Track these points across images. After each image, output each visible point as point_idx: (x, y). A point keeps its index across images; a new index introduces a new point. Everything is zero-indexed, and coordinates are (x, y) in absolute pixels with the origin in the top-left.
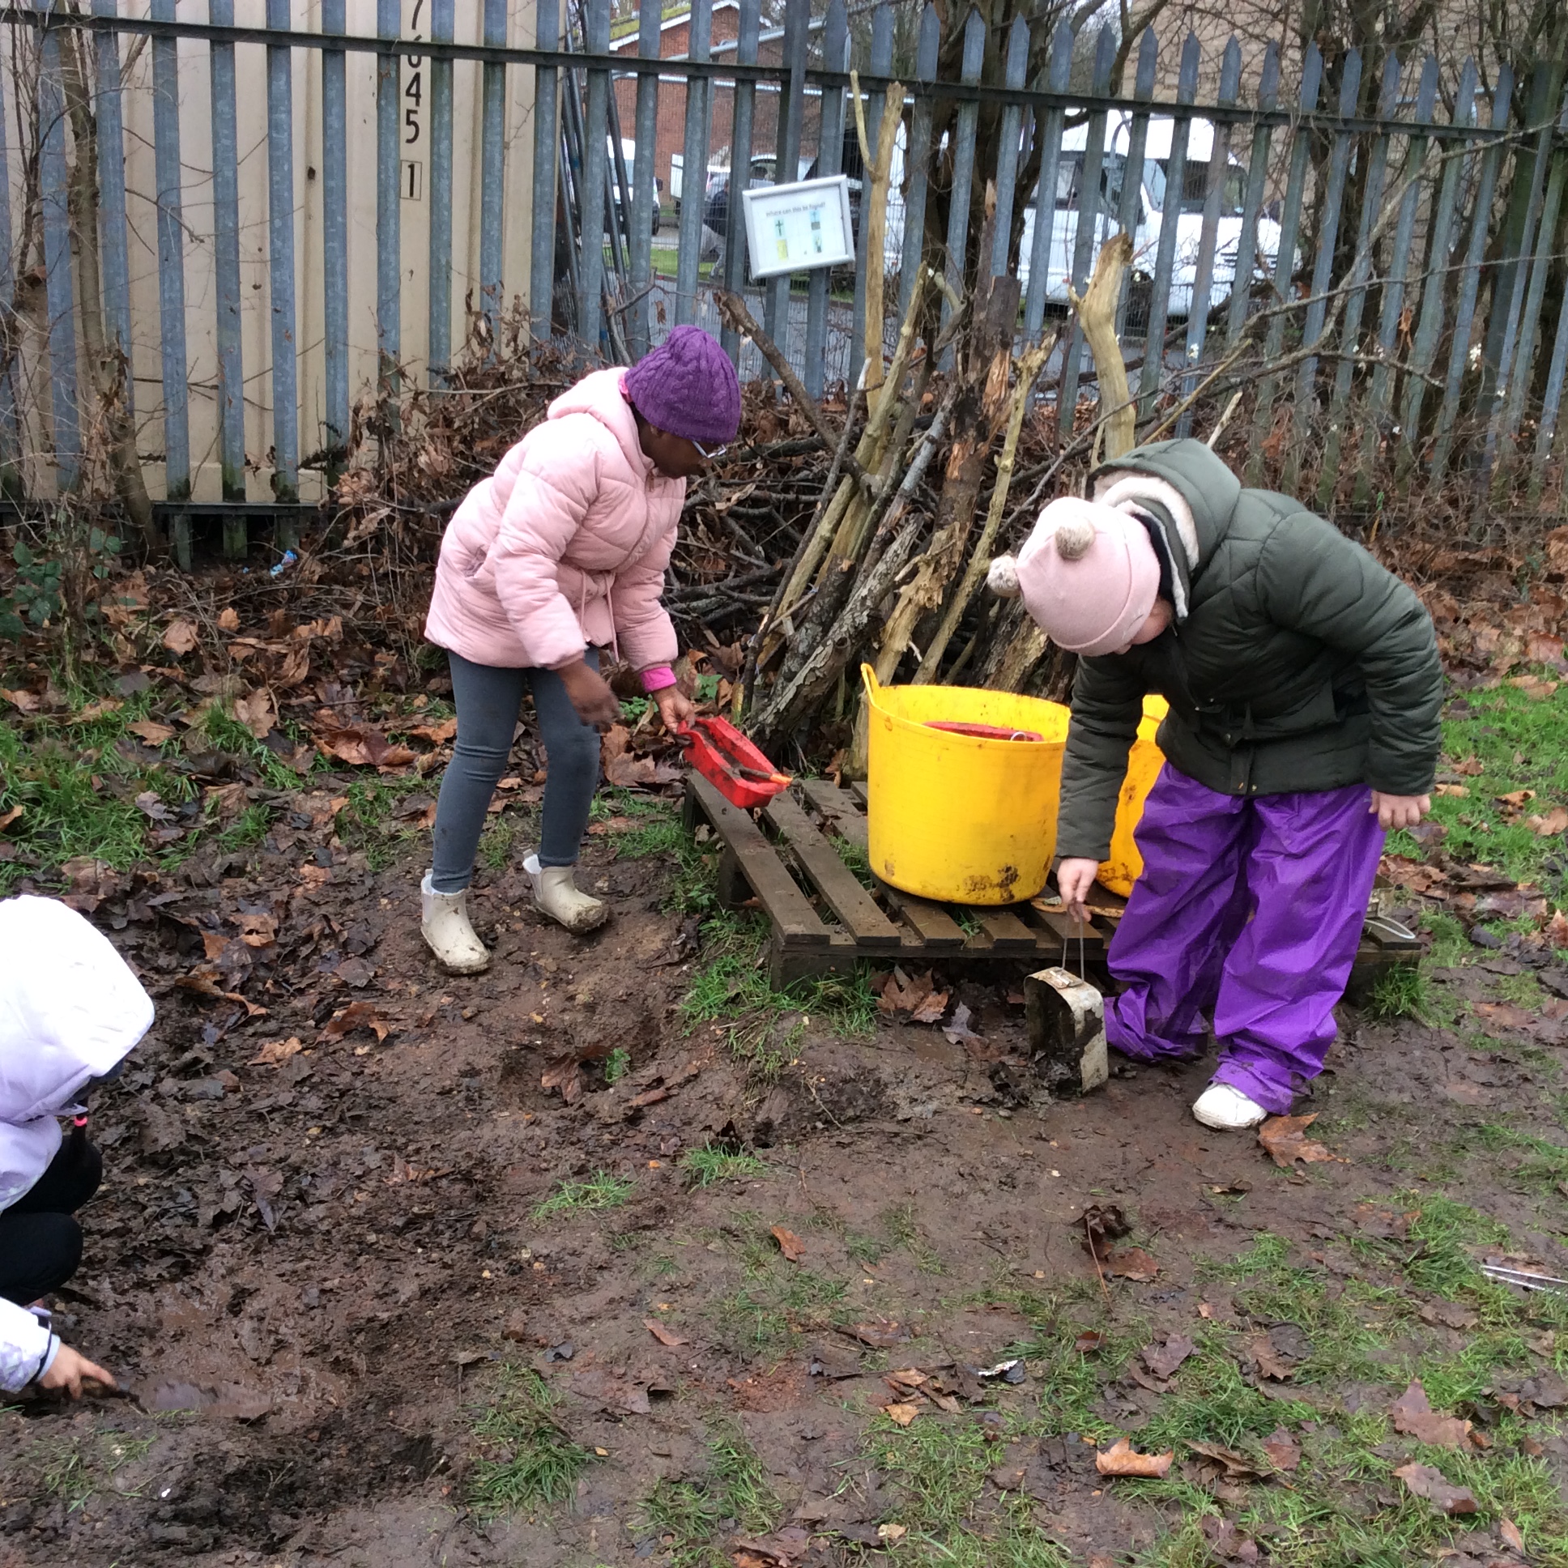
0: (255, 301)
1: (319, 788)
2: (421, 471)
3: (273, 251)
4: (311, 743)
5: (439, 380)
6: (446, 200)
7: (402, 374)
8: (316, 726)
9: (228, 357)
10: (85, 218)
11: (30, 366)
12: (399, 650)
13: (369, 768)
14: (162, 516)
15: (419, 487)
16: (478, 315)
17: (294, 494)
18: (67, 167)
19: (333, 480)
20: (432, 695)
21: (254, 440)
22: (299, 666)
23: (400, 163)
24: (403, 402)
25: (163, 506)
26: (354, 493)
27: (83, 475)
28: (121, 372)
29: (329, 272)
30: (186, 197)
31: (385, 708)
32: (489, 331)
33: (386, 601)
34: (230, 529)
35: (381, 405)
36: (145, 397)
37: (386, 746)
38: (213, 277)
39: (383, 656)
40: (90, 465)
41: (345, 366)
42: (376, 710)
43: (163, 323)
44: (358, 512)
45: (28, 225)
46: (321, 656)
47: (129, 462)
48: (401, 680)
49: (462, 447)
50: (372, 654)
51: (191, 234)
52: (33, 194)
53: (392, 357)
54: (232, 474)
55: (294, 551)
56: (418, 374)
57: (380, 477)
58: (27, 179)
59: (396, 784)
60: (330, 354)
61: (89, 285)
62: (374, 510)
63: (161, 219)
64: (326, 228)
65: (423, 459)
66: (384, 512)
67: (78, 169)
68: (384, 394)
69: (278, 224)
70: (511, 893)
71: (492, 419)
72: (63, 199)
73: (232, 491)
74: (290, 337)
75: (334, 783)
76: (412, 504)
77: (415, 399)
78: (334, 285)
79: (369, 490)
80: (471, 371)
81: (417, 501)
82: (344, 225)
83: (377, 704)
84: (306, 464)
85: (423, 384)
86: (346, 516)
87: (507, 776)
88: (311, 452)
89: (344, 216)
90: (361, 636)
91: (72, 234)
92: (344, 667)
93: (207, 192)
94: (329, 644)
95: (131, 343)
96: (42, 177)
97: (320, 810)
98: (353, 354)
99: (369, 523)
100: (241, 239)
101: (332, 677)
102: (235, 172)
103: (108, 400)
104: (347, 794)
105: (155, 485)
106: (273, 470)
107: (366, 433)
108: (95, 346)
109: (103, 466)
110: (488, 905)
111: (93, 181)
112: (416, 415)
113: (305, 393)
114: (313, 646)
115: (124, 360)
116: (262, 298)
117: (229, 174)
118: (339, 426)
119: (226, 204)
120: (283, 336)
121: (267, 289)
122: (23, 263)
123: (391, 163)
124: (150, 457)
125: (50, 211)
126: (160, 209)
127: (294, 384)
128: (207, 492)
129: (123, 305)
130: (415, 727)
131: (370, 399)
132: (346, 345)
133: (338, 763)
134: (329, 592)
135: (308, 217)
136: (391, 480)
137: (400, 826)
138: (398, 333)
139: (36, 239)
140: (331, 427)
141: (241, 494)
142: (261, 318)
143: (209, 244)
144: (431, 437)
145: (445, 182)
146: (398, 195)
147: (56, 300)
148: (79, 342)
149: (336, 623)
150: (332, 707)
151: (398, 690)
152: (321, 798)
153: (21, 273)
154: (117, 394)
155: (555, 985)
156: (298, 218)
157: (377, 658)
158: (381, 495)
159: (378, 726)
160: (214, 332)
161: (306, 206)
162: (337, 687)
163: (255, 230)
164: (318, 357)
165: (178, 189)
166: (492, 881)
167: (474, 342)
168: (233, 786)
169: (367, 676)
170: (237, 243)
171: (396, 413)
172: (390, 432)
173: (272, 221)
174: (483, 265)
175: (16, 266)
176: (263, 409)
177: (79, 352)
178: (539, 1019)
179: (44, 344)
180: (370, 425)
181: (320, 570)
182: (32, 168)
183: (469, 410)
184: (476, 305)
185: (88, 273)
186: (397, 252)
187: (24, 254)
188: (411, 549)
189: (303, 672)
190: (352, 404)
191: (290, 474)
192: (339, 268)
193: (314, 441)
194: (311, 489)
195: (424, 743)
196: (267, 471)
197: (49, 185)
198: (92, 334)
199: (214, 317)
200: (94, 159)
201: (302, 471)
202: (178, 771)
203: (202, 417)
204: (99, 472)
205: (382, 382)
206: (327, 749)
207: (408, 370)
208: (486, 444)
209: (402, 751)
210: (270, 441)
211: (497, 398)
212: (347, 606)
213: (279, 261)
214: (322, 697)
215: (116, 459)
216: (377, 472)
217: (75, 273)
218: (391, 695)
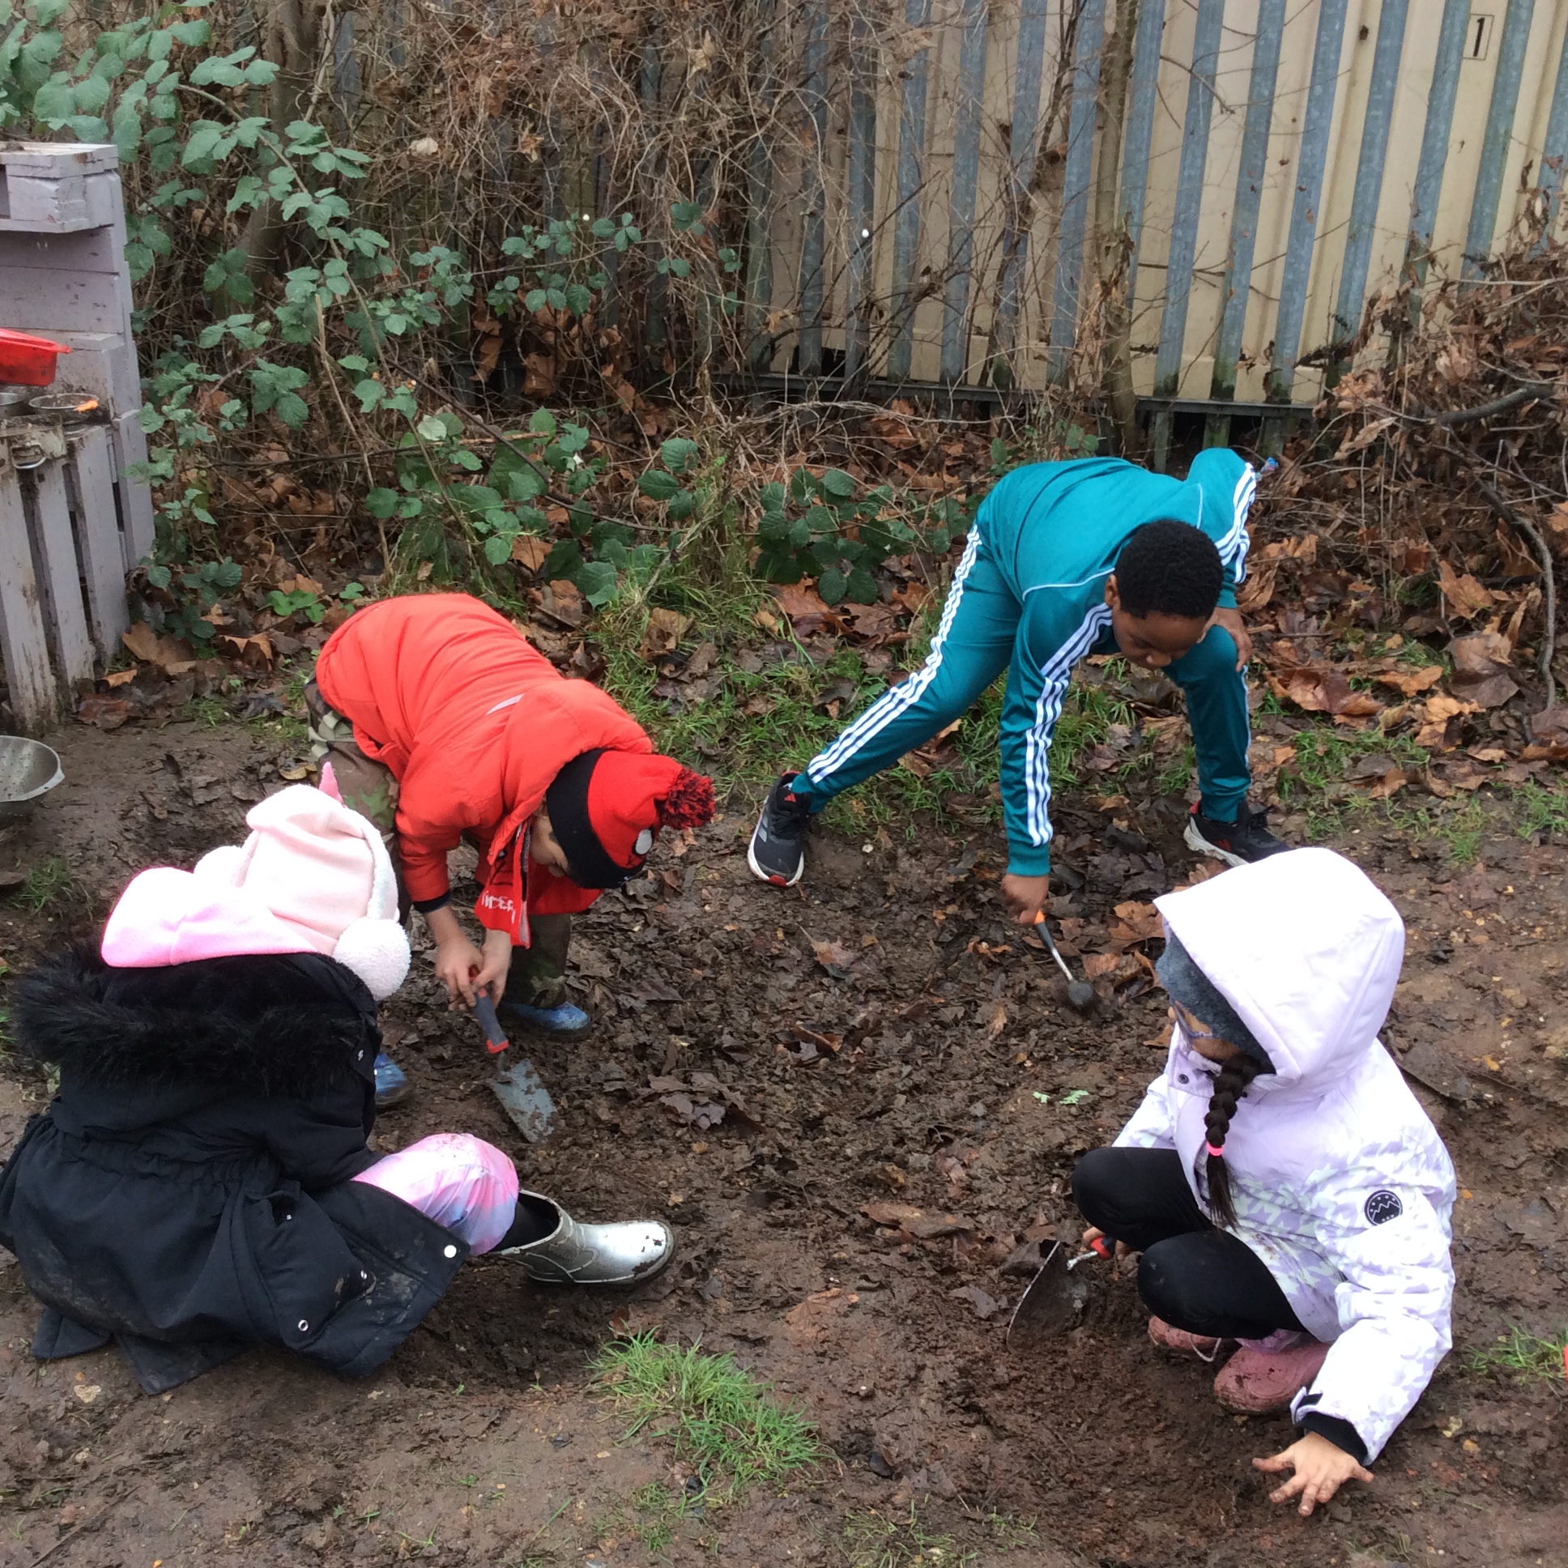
0: (1280, 179)
1: (1263, 733)
2: (1437, 375)
3: (1308, 121)
4: (1263, 679)
5: (1475, 269)
6: (1517, 59)
7: (1432, 260)
8: (1271, 659)
9: (1240, 241)
10: (1115, 88)
11: (1038, 250)
12: (1378, 580)
13: (1325, 716)
14: (1145, 413)
15: (1431, 393)
16: (1535, 193)
17: (1286, 393)
18: (1105, 34)
19: (1332, 380)
20: (1409, 636)
21: (1254, 334)
22: (1262, 589)
23: (1469, 15)
24: (1428, 292)
25: (1148, 401)
26: (1356, 398)
27: (1069, 372)
28: (1125, 258)
29: (1367, 143)
30: (1224, 62)
31: (1352, 646)
32: (1545, 211)
33: (1372, 522)
34: (1212, 430)
35: (1400, 297)
36: (1147, 284)
37: (1346, 693)
38: (1238, 152)
39: (1359, 585)
40: (1076, 359)
41: (1367, 252)
42: (1340, 648)
43: (1178, 203)
44: (1356, 420)
45: (1057, 97)
46: (1287, 580)
47: (1120, 354)
48: (1374, 616)
49: (1490, 348)
50: (1346, 582)
51: (1222, 105)
52: (1065, 63)
53: (1423, 241)
54: (1224, 371)
55: (1277, 459)
56: (1450, 262)
57: (1387, 379)
58: (1063, 47)
59: (1352, 739)
60: (1353, 238)
61: (1109, 161)
62: (1373, 418)
63: (1193, 88)
64: (1371, 93)
65: (1442, 362)
66: (1388, 421)
67: (1115, 35)
68: (1408, 285)
69: (1318, 89)
70: (1475, 895)
71: (1533, 315)
72: (1094, 70)
73: (1221, 389)
74: (1311, 217)
75: (1282, 728)
76: (1421, 414)
77: (1444, 290)
78: (1370, 160)
79: (1373, 394)
80: (1516, 258)
81: (1428, 410)
82: (1393, 91)
83: (1342, 641)
84: (1306, 361)
85: (1454, 273)
86: (1340, 423)
87: (1487, 746)
88: (1313, 347)
89: (1394, 79)
90: (1336, 560)
91: (1098, 104)
92: (1311, 594)
93: (1246, 57)
94: (1299, 566)
95: (1141, 226)
96: (1077, 44)
97: (1262, 759)
98: (1378, 237)
99: (1367, 435)
100: (1276, 109)
101: (1297, 604)
102: (1280, 32)
103: (1106, 289)
104: (1294, 744)
105: (1142, 379)
106: (1268, 368)
107: (1378, 327)
108: (1105, 229)
109: (1091, 362)
110: (1445, 904)
111: (1128, 47)
112: (1442, 311)
113: (1316, 282)
114: (1281, 568)
115: (1128, 245)
116: (1287, 175)
117: (1272, 36)
118: (1349, 319)
119: (1264, 70)
120: (1304, 215)
121: (1294, 167)
122: (1045, 139)
123: (1459, 17)
124: (1143, 349)
125: (1081, 82)
126: (1194, 77)
127: (1307, 272)
128: (1195, 389)
129: (1140, 186)
130: (1383, 672)
131: (1389, 290)
132: (1372, 226)
133: (1289, 705)
134: (1308, 507)
135: (1352, 83)
136: (1401, 383)
137: (1351, 790)
138: (1434, 214)
139: (1063, 111)
140: (1340, 321)
141: (1230, 392)
142: (1282, 197)
143: (1240, 117)
144: (1455, 334)
145: (1519, 37)
146: (1461, 53)
147: (1074, 179)
148: (1089, 224)
149: (1310, 542)
150: (1291, 639)
151: (1370, 627)
152: (1265, 745)
153: (1042, 149)
154: (1116, 282)
155: (1520, 1026)
156: (1341, 83)
157: (1351, 587)
158: (1386, 402)
159: (1341, 667)
160: (1230, 214)
161: (1352, 70)
162: (1300, 616)
163: (1292, 98)
164: (1339, 239)
165: (1216, 54)
166: (1455, 876)
167: (1524, 226)
168: (1172, 719)
169: (1337, 607)
170: (1270, 113)
171: (1417, 306)
172: (1408, 327)
173: (1312, 88)
174: (1549, 133)
175: (1039, 142)
176: (1268, 298)
177: (1088, 234)
178: (1495, 1067)
179: (1055, 225)
180: (1387, 320)
181: (1300, 481)
182: (1069, 35)
183: (1507, 304)
184: (1533, 180)
185: (1110, 148)
186: (1448, 121)
187: (1048, 129)
188: (1409, 465)
189: (1267, 596)
190: (1369, 294)
191: (1286, 371)
192: (1378, 139)
193: (1319, 336)
194: (1306, 387)
195: (1392, 694)
196: (1262, 368)
197: (1083, 53)
198: (1104, 215)
199: (1231, 197)
200: (1132, 23)
201: (1300, 368)
202: (1119, 696)
203: (1203, 305)
204: (1085, 368)
205: (1407, 269)
206: (1279, 688)
207: (1441, 257)
208: (1520, 344)
209: (1364, 700)
210: (1270, 335)
211: (1542, 291)
212: (1324, 523)
213: (1314, 133)
214: (1282, 626)
215: (1108, 353)
216: (1385, 374)
217: (1096, 149)
218: (1360, 632)
